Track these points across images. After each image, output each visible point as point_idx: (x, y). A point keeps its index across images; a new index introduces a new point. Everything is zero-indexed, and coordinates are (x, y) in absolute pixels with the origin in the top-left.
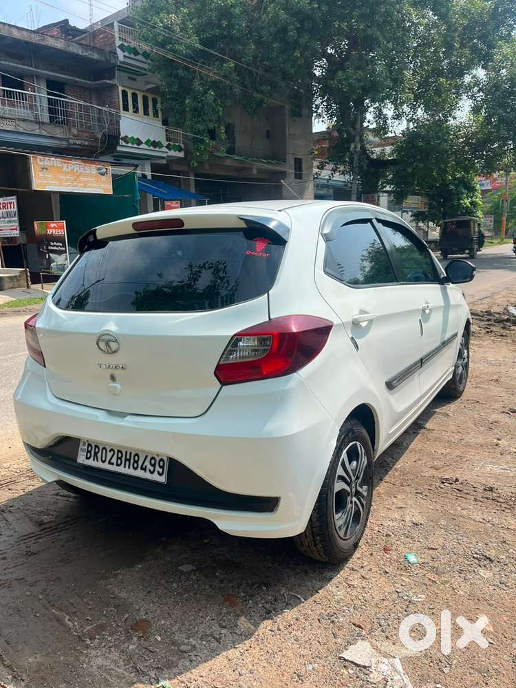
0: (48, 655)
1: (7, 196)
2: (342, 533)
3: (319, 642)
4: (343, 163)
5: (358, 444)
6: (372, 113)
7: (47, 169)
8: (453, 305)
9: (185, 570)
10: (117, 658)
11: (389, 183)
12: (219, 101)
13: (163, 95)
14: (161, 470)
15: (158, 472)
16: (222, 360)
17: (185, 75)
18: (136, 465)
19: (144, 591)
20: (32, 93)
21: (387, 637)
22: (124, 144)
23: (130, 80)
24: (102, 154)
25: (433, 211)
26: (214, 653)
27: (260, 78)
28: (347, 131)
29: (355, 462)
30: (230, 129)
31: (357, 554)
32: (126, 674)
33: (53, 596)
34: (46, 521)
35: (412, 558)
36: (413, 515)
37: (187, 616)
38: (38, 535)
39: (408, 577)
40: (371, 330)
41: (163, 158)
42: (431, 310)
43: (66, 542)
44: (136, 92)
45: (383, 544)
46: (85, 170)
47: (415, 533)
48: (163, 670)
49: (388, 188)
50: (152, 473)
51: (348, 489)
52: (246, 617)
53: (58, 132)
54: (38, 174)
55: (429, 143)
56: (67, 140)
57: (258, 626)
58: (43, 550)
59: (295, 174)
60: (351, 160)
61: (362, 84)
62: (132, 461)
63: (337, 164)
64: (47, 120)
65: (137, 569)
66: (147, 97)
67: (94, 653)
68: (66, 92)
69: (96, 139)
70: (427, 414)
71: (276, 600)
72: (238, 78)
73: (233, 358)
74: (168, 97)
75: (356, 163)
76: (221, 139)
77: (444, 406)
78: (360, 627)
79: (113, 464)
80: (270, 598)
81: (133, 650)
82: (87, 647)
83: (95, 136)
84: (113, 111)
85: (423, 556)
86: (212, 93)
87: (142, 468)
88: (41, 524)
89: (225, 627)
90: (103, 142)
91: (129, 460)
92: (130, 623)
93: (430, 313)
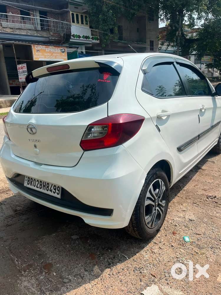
0: (4, 278)
1: (22, 64)
2: (149, 226)
3: (132, 283)
4: (173, 42)
5: (160, 180)
6: (187, 17)
7: (39, 51)
8: (218, 107)
9: (74, 238)
10: (34, 283)
11: (195, 50)
12: (114, 15)
13: (89, 14)
14: (58, 192)
15: (57, 193)
16: (83, 138)
17: (99, 4)
18: (48, 189)
19: (53, 248)
20: (33, 17)
21: (168, 284)
22: (73, 38)
23: (75, 9)
24: (64, 43)
25: (216, 63)
26: (79, 285)
27: (133, 3)
28: (175, 26)
29: (158, 190)
30: (120, 28)
31: (159, 235)
32: (36, 292)
33: (13, 247)
34: (18, 210)
35: (187, 239)
36: (190, 215)
37: (70, 263)
38: (14, 216)
39: (184, 249)
40: (169, 120)
41: (90, 44)
42: (205, 110)
43: (25, 220)
44: (78, 14)
45: (173, 230)
46: (55, 50)
47: (190, 225)
48: (53, 291)
49: (194, 53)
50: (54, 193)
51: (153, 204)
52: (98, 266)
53: (45, 34)
54: (36, 53)
55: (214, 30)
56: (48, 38)
57: (103, 272)
58: (14, 224)
59: (150, 48)
60: (177, 39)
61: (182, 2)
62: (46, 187)
63: (170, 42)
64: (40, 29)
65: (52, 236)
66: (83, 16)
67: (24, 279)
68: (48, 16)
69: (61, 36)
70: (203, 161)
71: (114, 258)
72: (123, 3)
73: (90, 137)
74: (92, 15)
75: (179, 41)
76: (115, 33)
77: (212, 157)
78: (154, 276)
79: (38, 187)
80: (111, 256)
81: (42, 279)
82: (22, 275)
83: (60, 35)
84: (68, 23)
85: (193, 238)
86: (111, 11)
87: (50, 191)
88: (16, 211)
89: (87, 271)
90: (64, 37)
91: (45, 186)
92: (43, 264)
93: (205, 111)
